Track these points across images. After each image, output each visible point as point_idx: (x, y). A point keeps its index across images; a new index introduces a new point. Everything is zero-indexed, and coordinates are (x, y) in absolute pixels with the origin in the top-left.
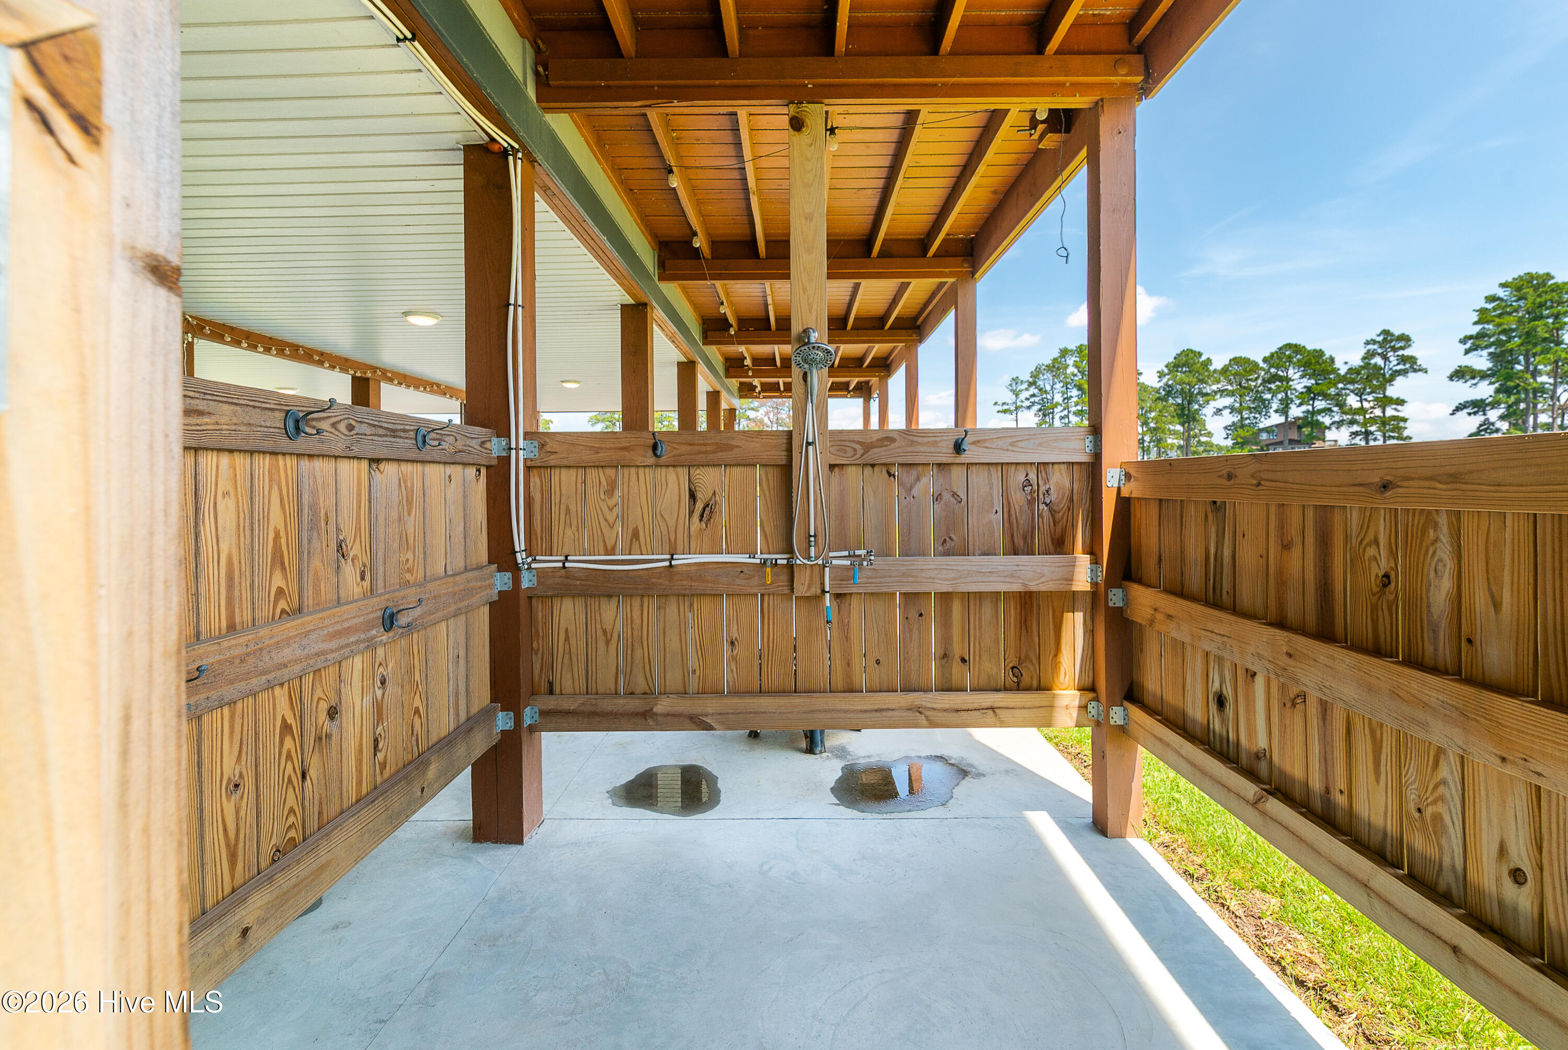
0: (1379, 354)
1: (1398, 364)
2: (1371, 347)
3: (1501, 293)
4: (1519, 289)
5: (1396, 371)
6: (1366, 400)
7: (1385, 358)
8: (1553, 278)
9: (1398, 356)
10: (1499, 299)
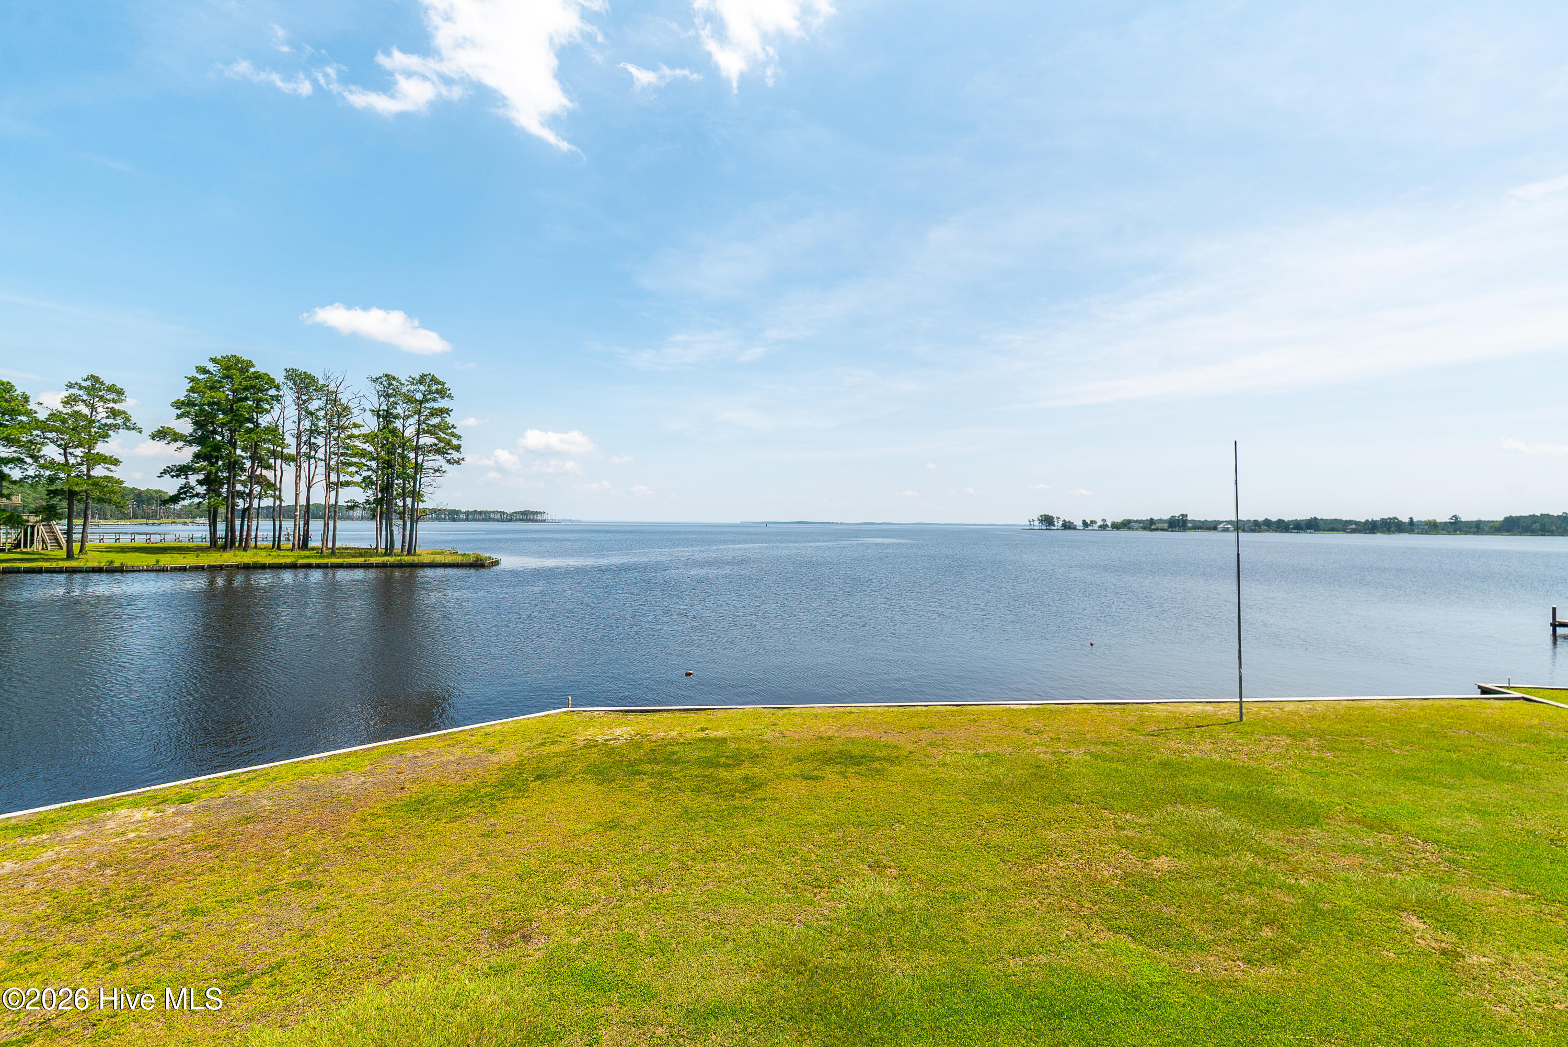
0: (83, 401)
1: (107, 417)
2: (75, 391)
3: (211, 367)
4: (228, 368)
5: (106, 425)
6: (71, 454)
7: (93, 408)
8: (253, 366)
9: (107, 408)
10: (208, 372)
